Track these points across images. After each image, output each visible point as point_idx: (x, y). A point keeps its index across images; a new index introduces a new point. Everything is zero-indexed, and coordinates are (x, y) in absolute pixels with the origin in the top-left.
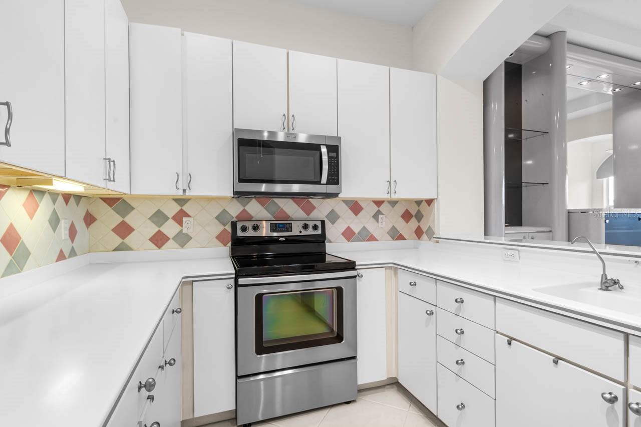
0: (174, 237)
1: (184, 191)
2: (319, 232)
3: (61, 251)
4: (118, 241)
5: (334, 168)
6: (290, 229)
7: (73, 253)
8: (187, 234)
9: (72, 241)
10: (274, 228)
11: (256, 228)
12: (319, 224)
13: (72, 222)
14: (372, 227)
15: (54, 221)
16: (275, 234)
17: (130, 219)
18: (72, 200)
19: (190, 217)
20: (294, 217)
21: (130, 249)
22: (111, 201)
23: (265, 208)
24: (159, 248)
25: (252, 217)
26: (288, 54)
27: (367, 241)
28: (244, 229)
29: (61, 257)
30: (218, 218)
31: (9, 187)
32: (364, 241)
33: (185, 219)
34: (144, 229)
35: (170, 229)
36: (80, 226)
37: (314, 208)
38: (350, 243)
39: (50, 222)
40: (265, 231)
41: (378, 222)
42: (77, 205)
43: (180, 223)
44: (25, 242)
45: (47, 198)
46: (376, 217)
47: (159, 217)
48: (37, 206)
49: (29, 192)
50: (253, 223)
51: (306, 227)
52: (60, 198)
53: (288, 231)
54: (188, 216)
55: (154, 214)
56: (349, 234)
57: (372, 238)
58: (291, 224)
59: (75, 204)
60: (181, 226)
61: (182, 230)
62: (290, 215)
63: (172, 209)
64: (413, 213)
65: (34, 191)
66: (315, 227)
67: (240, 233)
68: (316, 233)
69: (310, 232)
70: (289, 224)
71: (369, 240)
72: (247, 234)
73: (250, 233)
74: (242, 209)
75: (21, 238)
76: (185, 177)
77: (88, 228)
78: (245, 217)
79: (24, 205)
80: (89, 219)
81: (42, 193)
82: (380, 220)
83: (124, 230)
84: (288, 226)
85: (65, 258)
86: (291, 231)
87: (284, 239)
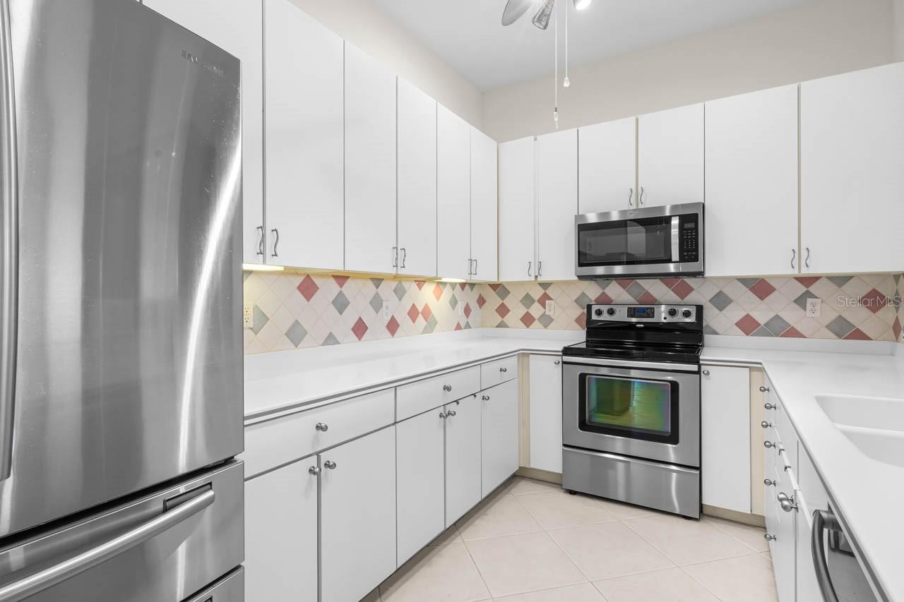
0: (540, 318)
1: (536, 277)
2: (692, 319)
3: (459, 324)
4: (499, 319)
5: (692, 241)
6: (651, 315)
7: (468, 326)
8: (549, 316)
9: (467, 316)
10: (632, 312)
11: (611, 312)
12: (693, 310)
13: (467, 304)
14: (792, 316)
15: (454, 303)
16: (634, 320)
17: (507, 302)
18: (467, 287)
19: (552, 300)
20: (662, 301)
21: (507, 327)
22: (495, 287)
23: (627, 291)
24: (528, 327)
25: (612, 301)
26: (637, 120)
27: (781, 336)
28: (599, 313)
29: (458, 327)
30: (576, 301)
31: (425, 281)
32: (777, 336)
33: (547, 302)
34: (517, 311)
35: (536, 310)
36: (474, 306)
37: (691, 289)
38: (749, 337)
39: (450, 302)
40: (621, 316)
41: (805, 310)
42: (472, 290)
43: (544, 306)
44: (435, 316)
45: (448, 288)
46: (801, 301)
47: (528, 301)
48: (442, 292)
49: (436, 284)
50: (610, 307)
51: (672, 313)
52: (458, 287)
53: (648, 316)
54: (550, 299)
55: (524, 297)
56: (747, 325)
57: (793, 333)
58: (654, 308)
59: (470, 290)
60: (545, 308)
61: (545, 312)
62: (658, 298)
63: (537, 293)
64: (889, 295)
65: (438, 283)
66: (687, 314)
67: (594, 317)
68: (688, 320)
69: (679, 319)
70: (651, 308)
71: (785, 335)
72: (602, 318)
73: (605, 317)
74: (601, 291)
75: (431, 312)
76: (537, 265)
77: (480, 308)
78: (604, 300)
79: (434, 292)
80: (481, 301)
81: (445, 284)
82: (808, 306)
83: (503, 310)
84: (649, 311)
85: (461, 329)
86: (653, 317)
87: (642, 326)
